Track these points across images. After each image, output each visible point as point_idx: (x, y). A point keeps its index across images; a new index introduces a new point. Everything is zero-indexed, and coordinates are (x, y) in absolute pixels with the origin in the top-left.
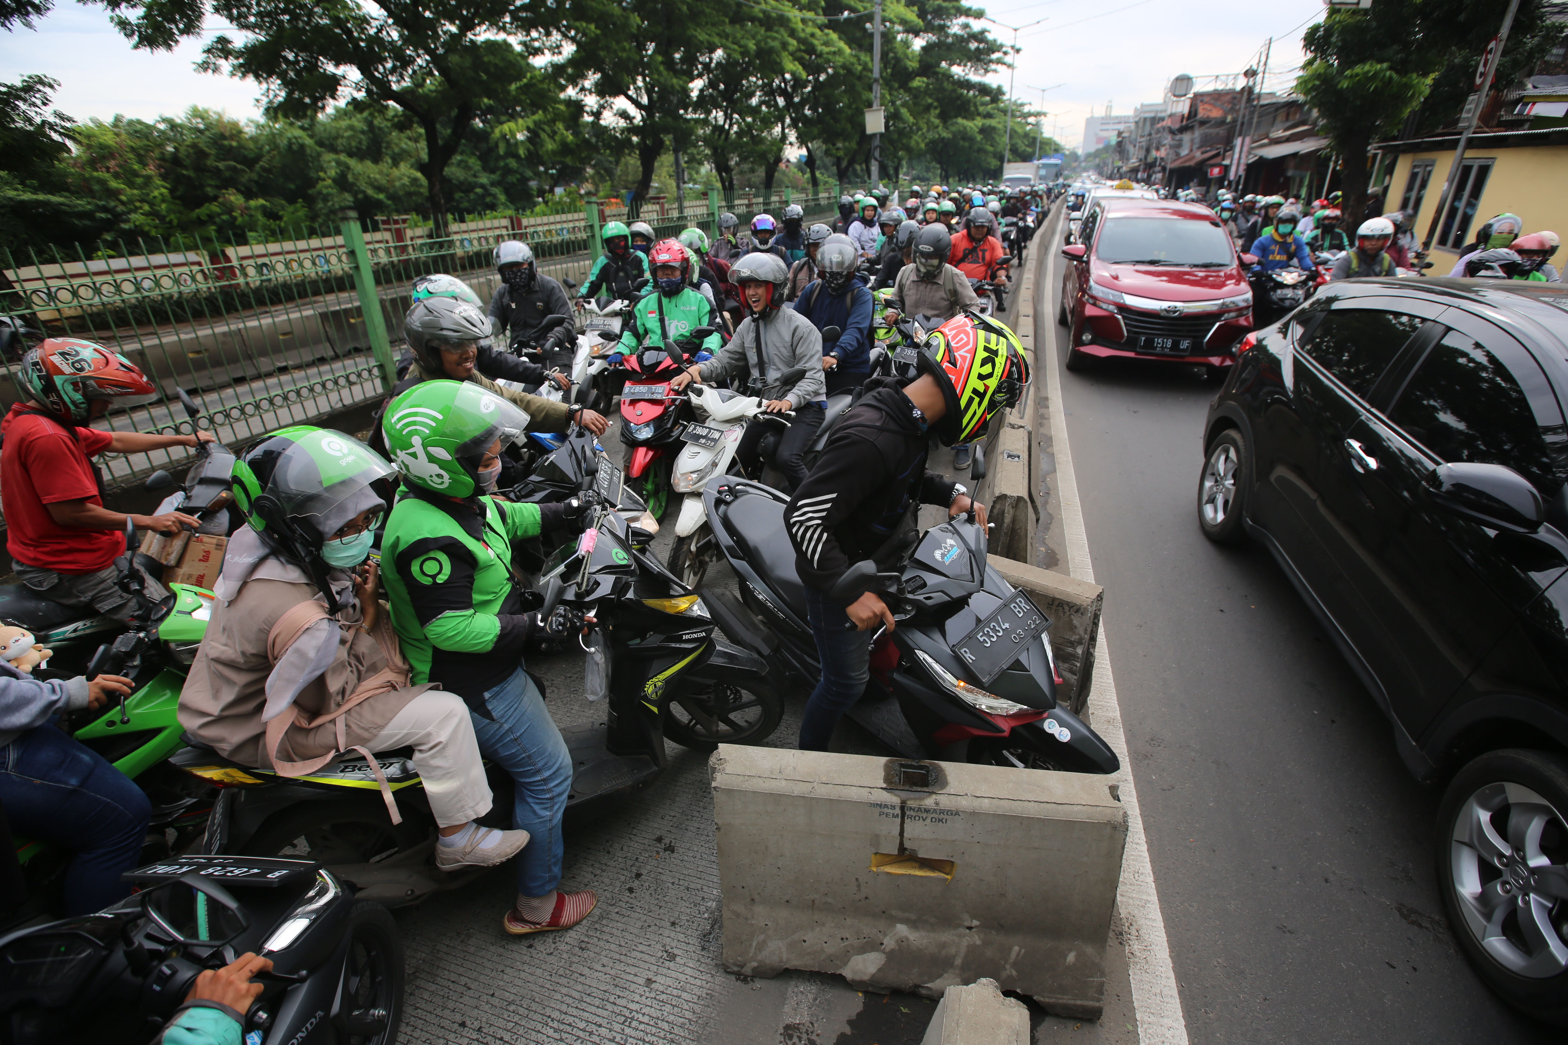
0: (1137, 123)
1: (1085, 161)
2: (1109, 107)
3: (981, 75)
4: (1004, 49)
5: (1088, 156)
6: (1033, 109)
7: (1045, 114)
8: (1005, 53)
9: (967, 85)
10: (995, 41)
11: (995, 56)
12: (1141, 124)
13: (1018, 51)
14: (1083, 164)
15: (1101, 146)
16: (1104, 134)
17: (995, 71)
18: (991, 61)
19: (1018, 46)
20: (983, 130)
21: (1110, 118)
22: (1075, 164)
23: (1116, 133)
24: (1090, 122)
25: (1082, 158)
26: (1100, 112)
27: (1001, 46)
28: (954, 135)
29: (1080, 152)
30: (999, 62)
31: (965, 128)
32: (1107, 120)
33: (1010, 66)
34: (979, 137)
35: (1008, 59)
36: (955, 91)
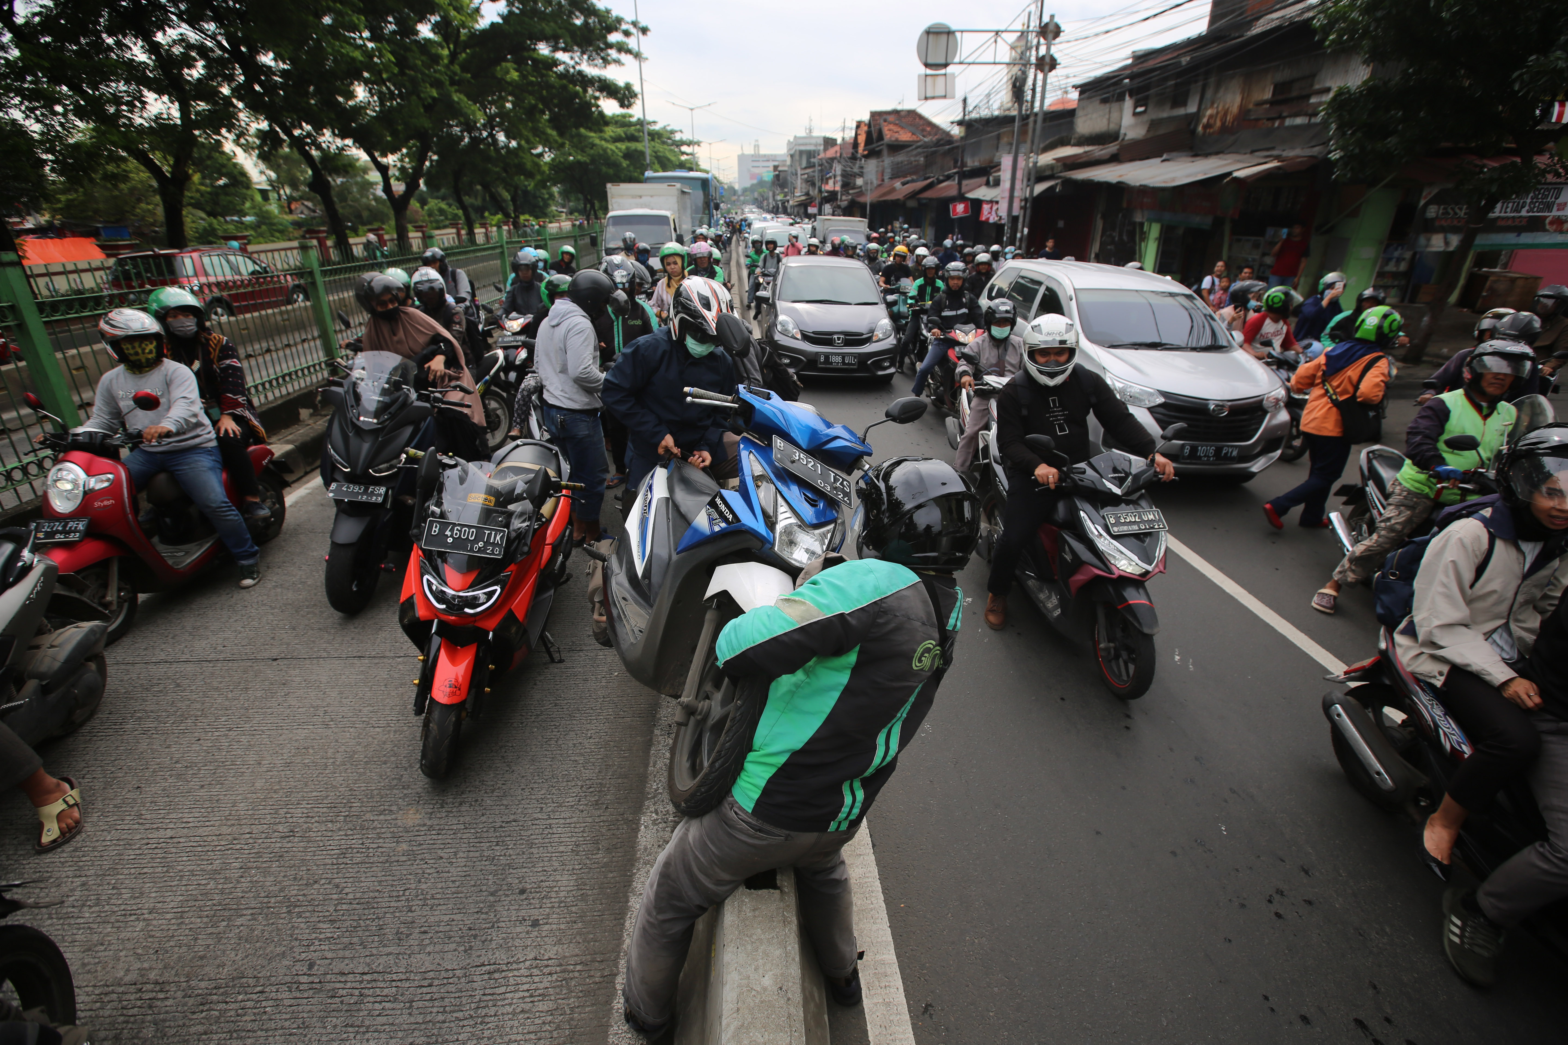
0: (792, 156)
1: (743, 195)
2: (757, 147)
3: (600, 68)
4: (624, 27)
5: (745, 190)
6: (686, 137)
7: (698, 143)
8: (627, 34)
9: (585, 81)
10: (608, 11)
11: (614, 37)
12: (797, 157)
13: (644, 31)
14: (742, 198)
15: (755, 182)
16: (756, 171)
17: (618, 62)
18: (610, 46)
19: (643, 23)
20: (628, 155)
21: (759, 156)
22: (735, 198)
23: (771, 169)
24: (742, 158)
25: (740, 193)
26: (749, 151)
27: (619, 20)
28: (593, 161)
29: (737, 187)
30: (621, 48)
31: (605, 150)
32: (757, 158)
33: (637, 56)
34: (625, 163)
35: (632, 43)
36: (564, 87)
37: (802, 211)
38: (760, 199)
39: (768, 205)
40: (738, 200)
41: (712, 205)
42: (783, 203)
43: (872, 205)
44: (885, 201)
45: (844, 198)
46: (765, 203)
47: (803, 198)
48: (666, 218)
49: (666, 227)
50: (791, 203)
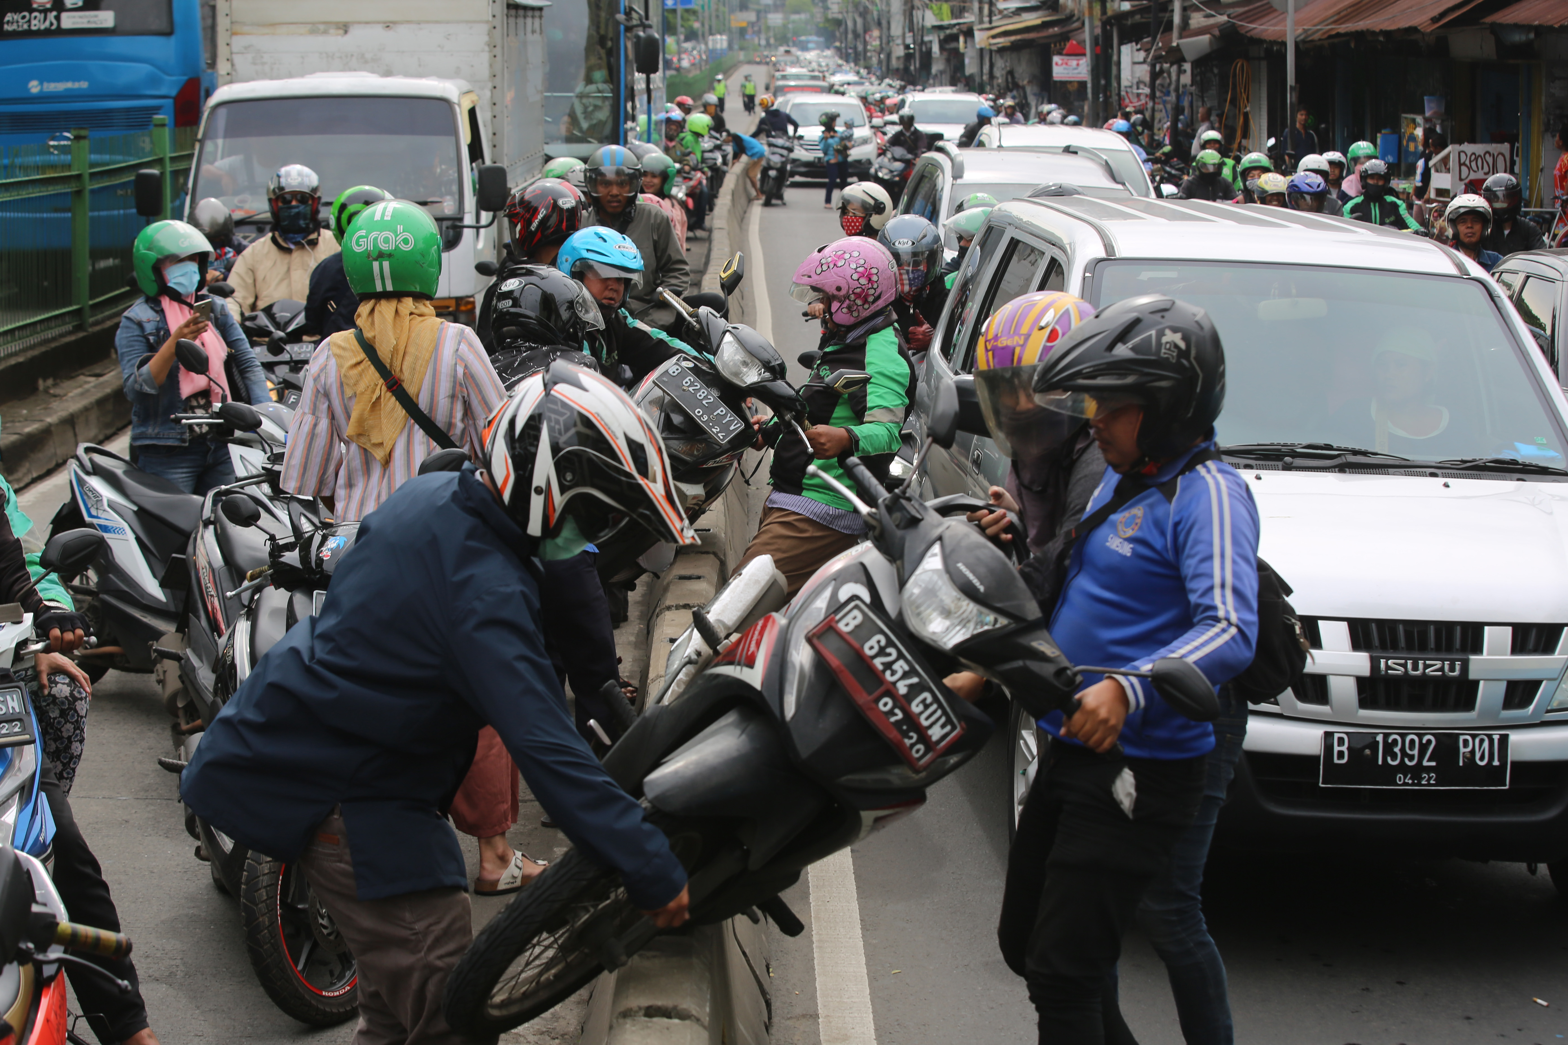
37: (1024, 71)
38: (852, 20)
39: (885, 49)
40: (757, 27)
41: (627, 46)
42: (949, 41)
43: (1304, 48)
44: (1359, 35)
45: (1197, 20)
46: (874, 39)
47: (1032, 19)
48: (444, 102)
49: (446, 141)
50: (981, 38)
